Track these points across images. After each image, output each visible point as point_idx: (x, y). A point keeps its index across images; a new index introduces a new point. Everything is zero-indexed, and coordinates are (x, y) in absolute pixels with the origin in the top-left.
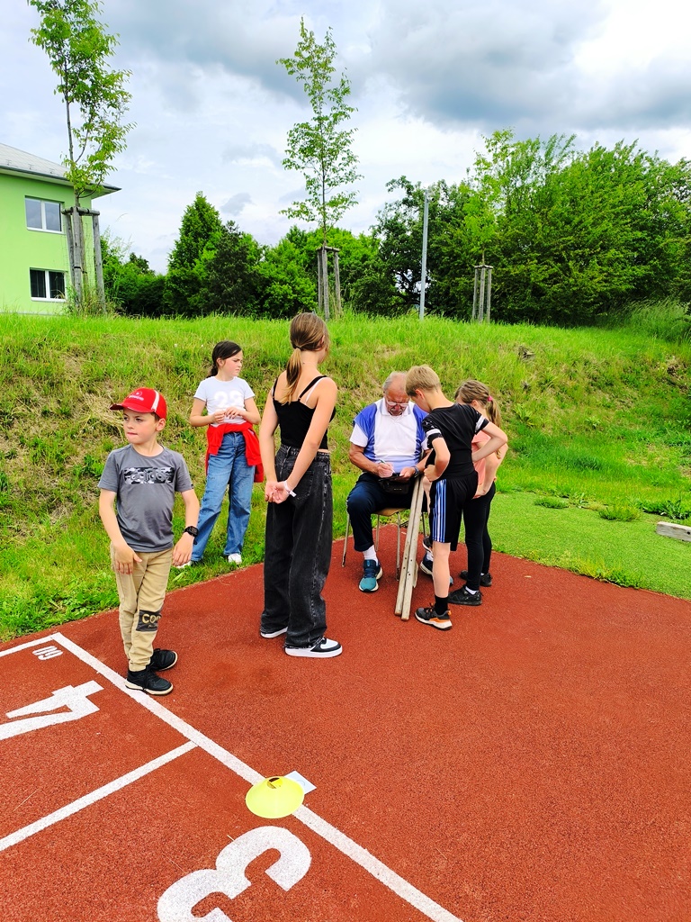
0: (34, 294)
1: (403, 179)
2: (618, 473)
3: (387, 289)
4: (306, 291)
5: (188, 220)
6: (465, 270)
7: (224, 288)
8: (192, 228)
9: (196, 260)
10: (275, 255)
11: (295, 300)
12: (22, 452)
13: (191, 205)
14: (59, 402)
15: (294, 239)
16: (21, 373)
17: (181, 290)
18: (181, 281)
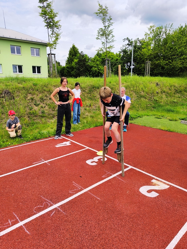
0: (33, 73)
1: (127, 38)
3: (123, 68)
4: (101, 69)
5: (71, 51)
6: (143, 62)
7: (80, 69)
8: (71, 53)
9: (73, 62)
10: (93, 60)
11: (99, 72)
13: (71, 47)
15: (98, 55)
17: (69, 70)
18: (69, 68)
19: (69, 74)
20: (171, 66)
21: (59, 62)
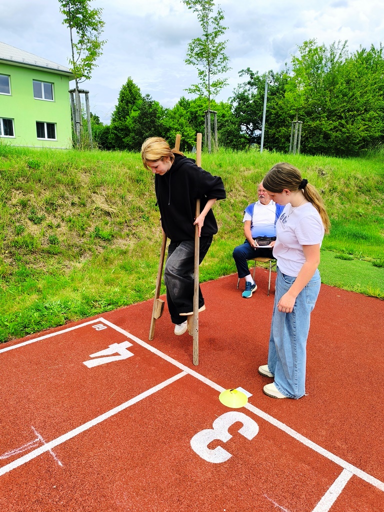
0: (38, 136)
1: (248, 70)
2: (378, 241)
3: (238, 134)
4: (190, 135)
5: (123, 93)
6: (284, 123)
7: (144, 133)
8: (125, 98)
9: (128, 117)
10: (172, 114)
12: (63, 224)
13: (124, 85)
14: (79, 198)
15: (182, 104)
16: (59, 182)
17: (119, 135)
18: (120, 129)
19: (120, 143)
20: (345, 133)
21: (97, 115)
